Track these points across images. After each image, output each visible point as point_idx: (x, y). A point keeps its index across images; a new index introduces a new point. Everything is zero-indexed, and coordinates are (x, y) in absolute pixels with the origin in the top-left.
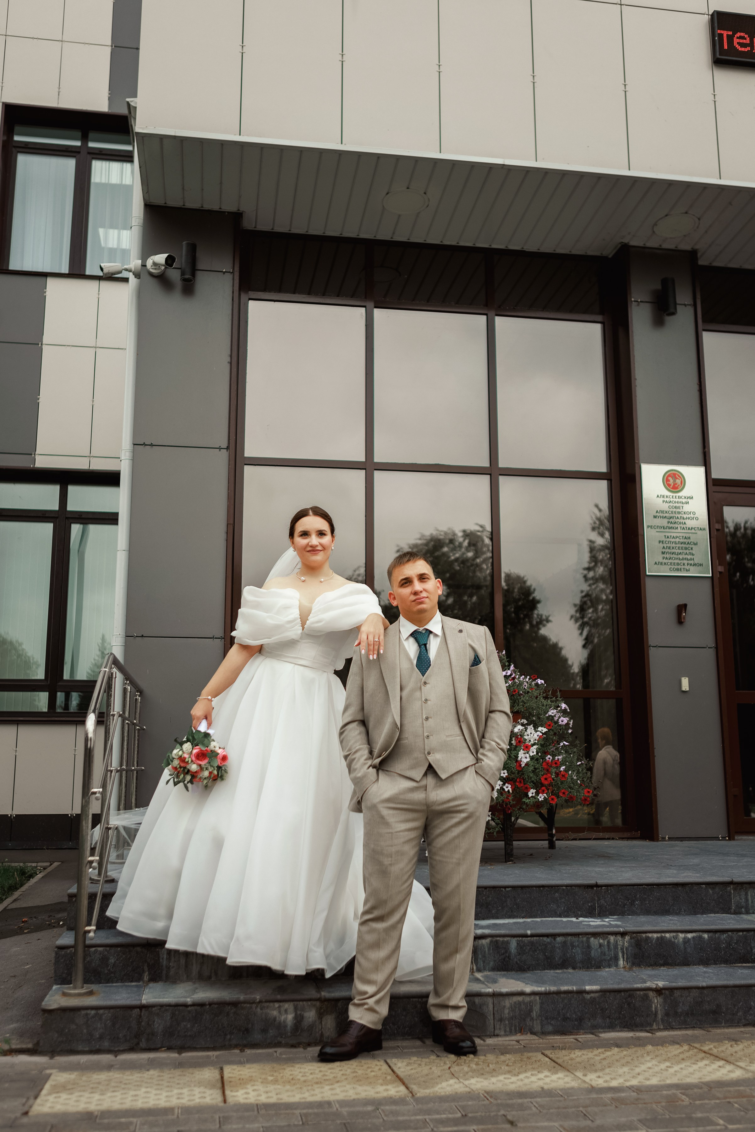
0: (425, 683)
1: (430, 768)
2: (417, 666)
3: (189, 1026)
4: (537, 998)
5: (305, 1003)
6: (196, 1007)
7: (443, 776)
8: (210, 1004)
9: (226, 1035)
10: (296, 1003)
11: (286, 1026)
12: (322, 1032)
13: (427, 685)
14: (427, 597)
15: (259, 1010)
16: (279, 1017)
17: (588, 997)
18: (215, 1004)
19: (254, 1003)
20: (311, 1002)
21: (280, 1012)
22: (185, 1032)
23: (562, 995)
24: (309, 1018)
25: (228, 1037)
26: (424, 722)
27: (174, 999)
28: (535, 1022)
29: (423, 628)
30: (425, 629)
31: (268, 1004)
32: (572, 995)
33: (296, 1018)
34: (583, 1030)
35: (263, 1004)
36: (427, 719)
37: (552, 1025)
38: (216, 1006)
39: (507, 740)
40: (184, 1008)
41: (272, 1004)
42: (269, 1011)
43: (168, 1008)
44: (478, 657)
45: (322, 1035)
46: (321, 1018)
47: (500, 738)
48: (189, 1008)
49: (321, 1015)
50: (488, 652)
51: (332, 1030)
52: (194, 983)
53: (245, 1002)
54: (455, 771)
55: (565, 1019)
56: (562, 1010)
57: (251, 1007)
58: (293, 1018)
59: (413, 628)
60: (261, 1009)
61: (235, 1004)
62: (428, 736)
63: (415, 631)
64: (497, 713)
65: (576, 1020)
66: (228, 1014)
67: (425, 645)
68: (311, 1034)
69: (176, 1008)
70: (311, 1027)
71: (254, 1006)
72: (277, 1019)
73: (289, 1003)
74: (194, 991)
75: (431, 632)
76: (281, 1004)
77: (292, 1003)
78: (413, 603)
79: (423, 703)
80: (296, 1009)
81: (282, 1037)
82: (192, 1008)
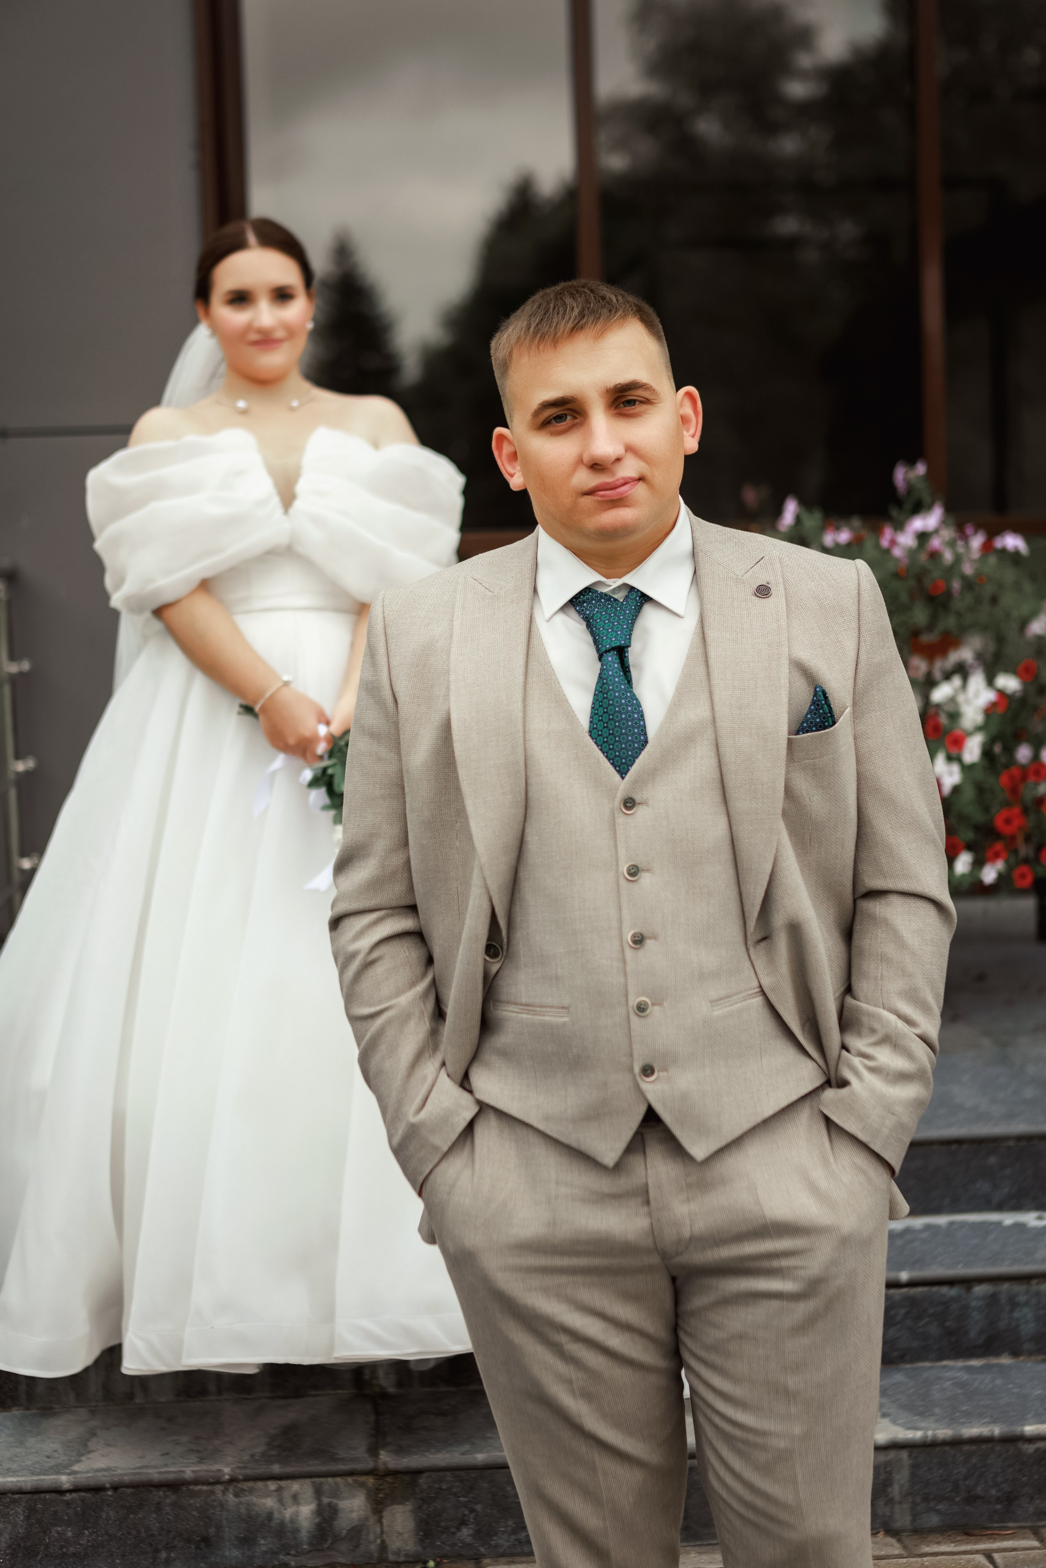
0: (629, 803)
1: (651, 1118)
2: (594, 732)
3: (69, 1534)
4: (904, 1454)
5: (338, 1479)
6: (83, 1494)
7: (699, 1151)
8: (115, 1488)
9: (157, 1551)
10: (318, 1480)
11: (297, 1530)
12: (383, 1542)
13: (640, 812)
14: (641, 479)
15: (230, 1497)
16: (280, 1512)
17: (1030, 1448)
18: (127, 1486)
19: (218, 1482)
20: (355, 1478)
21: (281, 1501)
22: (62, 1547)
23: (966, 1448)
24: (352, 1511)
25: (163, 1555)
26: (629, 953)
27: (29, 1479)
28: (897, 1508)
29: (619, 582)
30: (625, 585)
31: (250, 1484)
32: (990, 1445)
33: (320, 1511)
34: (1015, 1521)
35: (240, 1485)
36: (639, 940)
37: (938, 1512)
38: (129, 1491)
39: (936, 996)
40: (54, 1495)
41: (260, 1484)
42: (255, 1499)
43: (16, 1496)
44: (826, 698)
45: (383, 1547)
46: (381, 1512)
47: (913, 996)
48: (68, 1497)
49: (378, 1505)
50: (861, 675)
51: (406, 1536)
52: (93, 1413)
53: (196, 1482)
54: (746, 1126)
55: (972, 1499)
56: (965, 1479)
57: (212, 1492)
58: (313, 1513)
59: (584, 577)
60: (236, 1495)
61: (174, 1486)
62: (641, 1008)
63: (587, 590)
64: (895, 900)
65: (998, 1500)
66: (159, 1507)
67: (621, 652)
68: (357, 1547)
69: (36, 1497)
70: (357, 1532)
71: (219, 1488)
72: (276, 1515)
73: (302, 1481)
74: (82, 1448)
75: (645, 599)
76: (283, 1483)
77: (308, 1481)
78: (587, 501)
79: (623, 882)
80: (318, 1492)
81: (289, 1554)
82: (74, 1495)
